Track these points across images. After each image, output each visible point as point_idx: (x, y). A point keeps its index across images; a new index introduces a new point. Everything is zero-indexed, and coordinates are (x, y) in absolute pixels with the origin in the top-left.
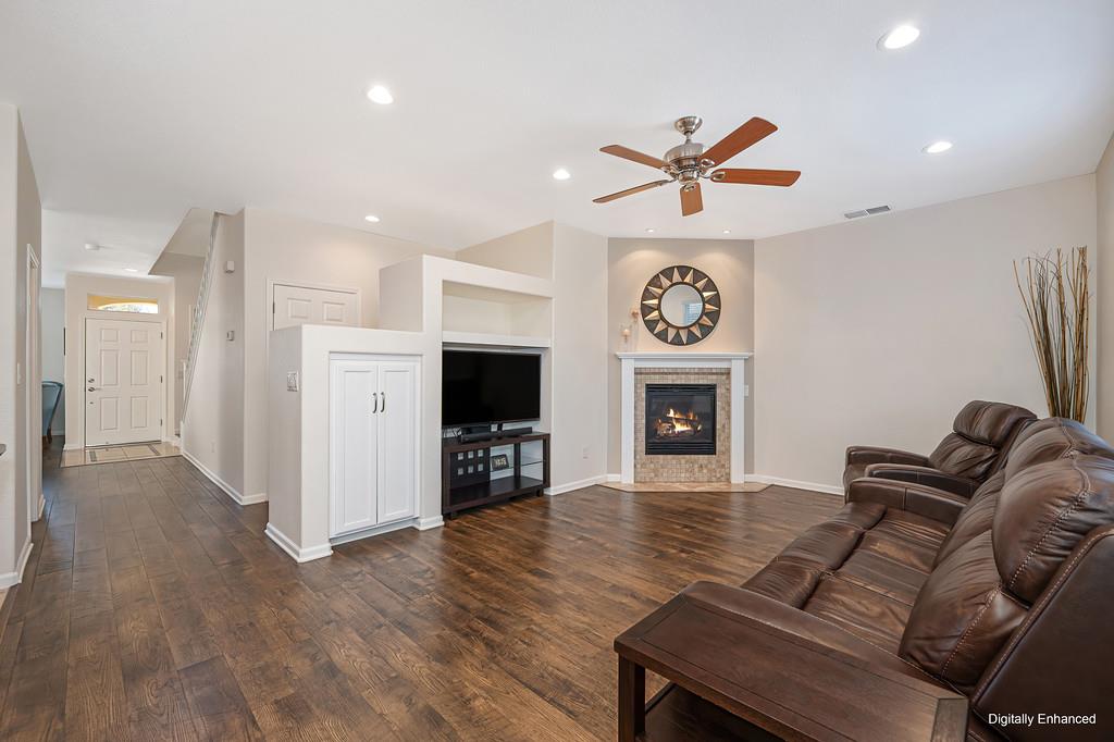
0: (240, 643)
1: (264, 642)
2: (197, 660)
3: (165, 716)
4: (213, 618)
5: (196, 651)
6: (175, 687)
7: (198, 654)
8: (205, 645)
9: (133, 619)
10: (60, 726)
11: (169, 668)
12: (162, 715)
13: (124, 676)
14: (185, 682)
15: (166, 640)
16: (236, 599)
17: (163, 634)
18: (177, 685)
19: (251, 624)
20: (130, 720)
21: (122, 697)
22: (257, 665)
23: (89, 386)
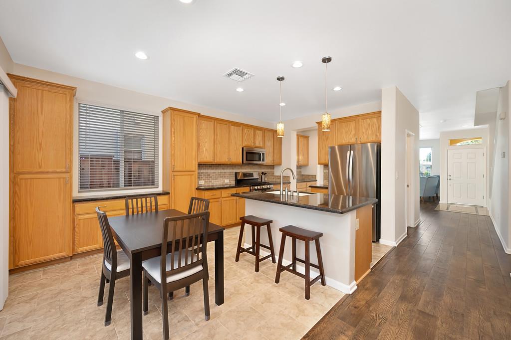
0: (450, 319)
1: (462, 329)
2: (427, 311)
3: (402, 321)
4: (447, 299)
5: (429, 307)
6: (412, 314)
7: (429, 310)
8: (435, 307)
9: (417, 278)
10: (376, 297)
11: (415, 305)
12: (401, 320)
13: (401, 296)
14: (417, 315)
15: (422, 294)
16: (464, 299)
17: (422, 291)
18: (413, 314)
19: (463, 315)
20: (392, 312)
21: (395, 303)
22: (450, 335)
23: (449, 178)
